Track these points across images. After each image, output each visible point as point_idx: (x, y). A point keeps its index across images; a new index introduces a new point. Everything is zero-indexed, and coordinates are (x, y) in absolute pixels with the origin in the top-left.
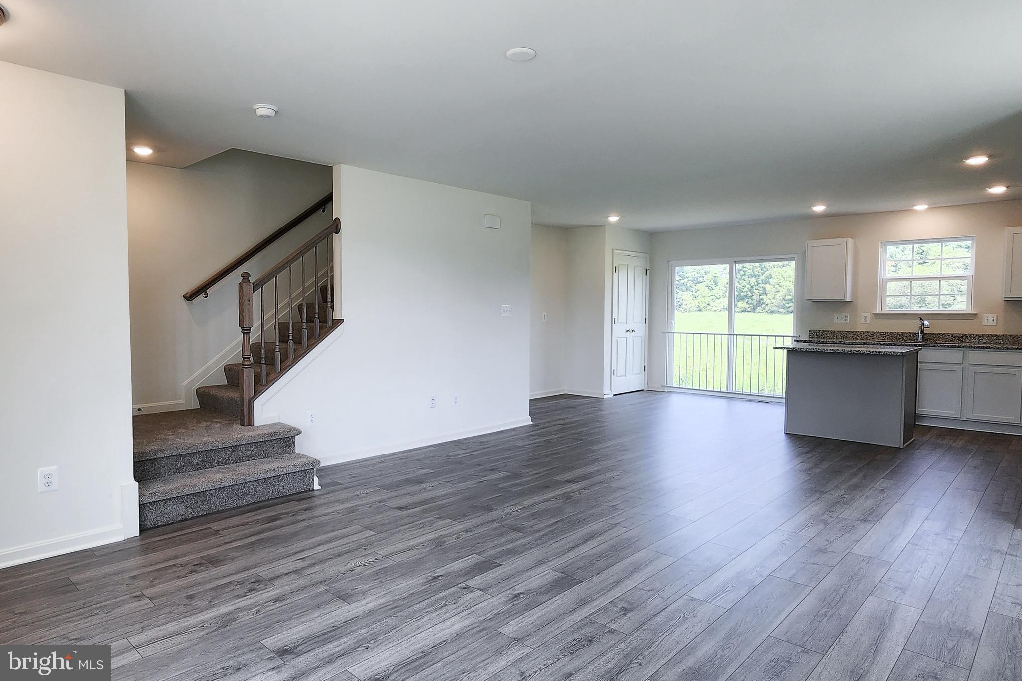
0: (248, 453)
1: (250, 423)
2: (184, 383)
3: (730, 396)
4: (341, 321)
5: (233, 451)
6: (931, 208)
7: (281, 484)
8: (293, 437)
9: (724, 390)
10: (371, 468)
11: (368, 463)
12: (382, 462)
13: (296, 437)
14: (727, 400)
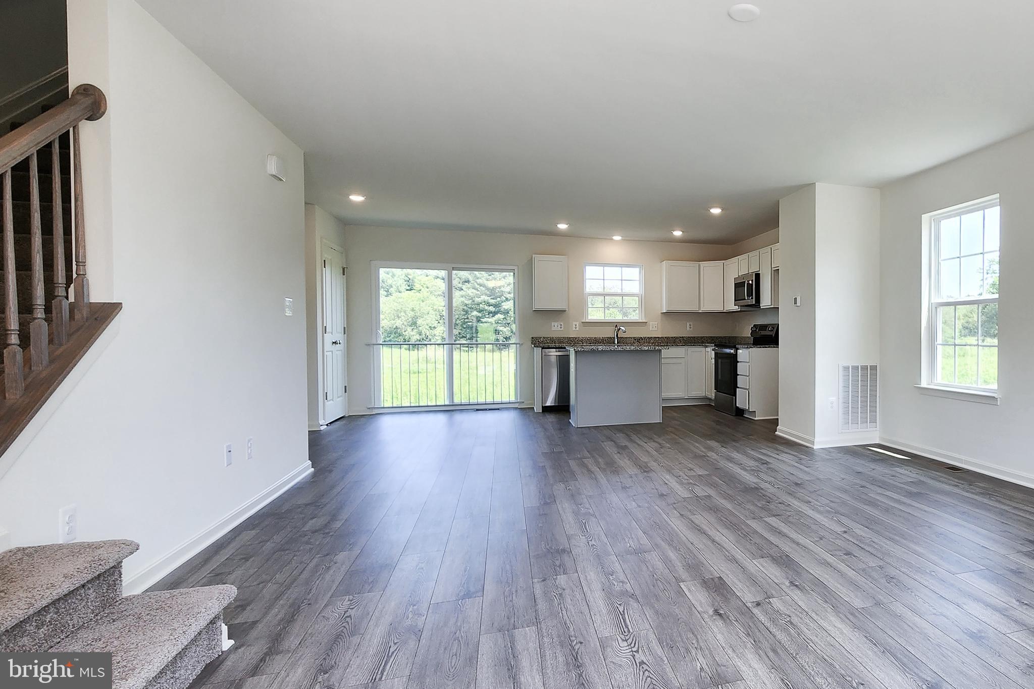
3: (451, 409)
4: (108, 312)
6: (625, 240)
9: (447, 403)
14: (448, 413)
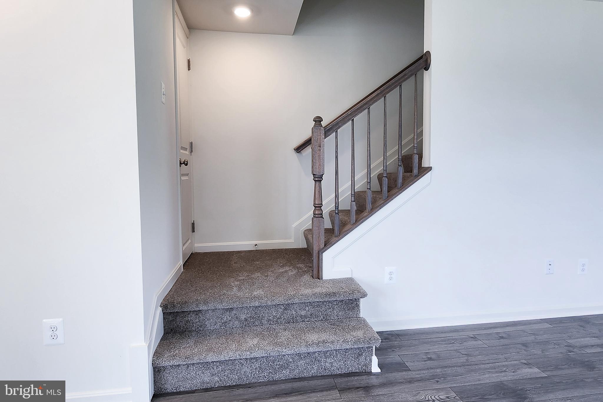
0: (303, 313)
1: (318, 276)
2: (294, 226)
4: (429, 169)
5: (286, 309)
7: (329, 360)
8: (357, 300)
10: (456, 346)
11: (455, 335)
12: (474, 338)
13: (362, 300)
